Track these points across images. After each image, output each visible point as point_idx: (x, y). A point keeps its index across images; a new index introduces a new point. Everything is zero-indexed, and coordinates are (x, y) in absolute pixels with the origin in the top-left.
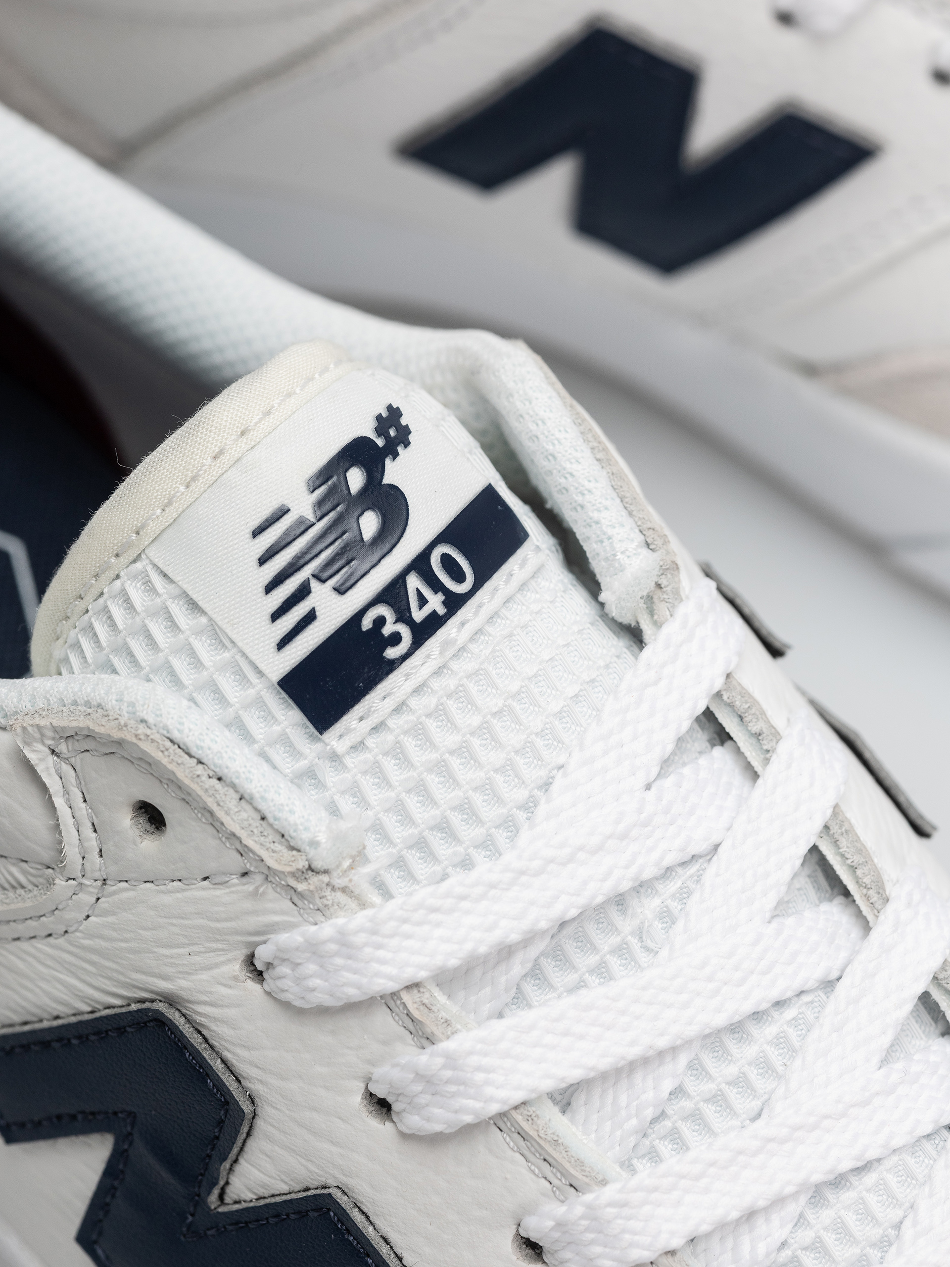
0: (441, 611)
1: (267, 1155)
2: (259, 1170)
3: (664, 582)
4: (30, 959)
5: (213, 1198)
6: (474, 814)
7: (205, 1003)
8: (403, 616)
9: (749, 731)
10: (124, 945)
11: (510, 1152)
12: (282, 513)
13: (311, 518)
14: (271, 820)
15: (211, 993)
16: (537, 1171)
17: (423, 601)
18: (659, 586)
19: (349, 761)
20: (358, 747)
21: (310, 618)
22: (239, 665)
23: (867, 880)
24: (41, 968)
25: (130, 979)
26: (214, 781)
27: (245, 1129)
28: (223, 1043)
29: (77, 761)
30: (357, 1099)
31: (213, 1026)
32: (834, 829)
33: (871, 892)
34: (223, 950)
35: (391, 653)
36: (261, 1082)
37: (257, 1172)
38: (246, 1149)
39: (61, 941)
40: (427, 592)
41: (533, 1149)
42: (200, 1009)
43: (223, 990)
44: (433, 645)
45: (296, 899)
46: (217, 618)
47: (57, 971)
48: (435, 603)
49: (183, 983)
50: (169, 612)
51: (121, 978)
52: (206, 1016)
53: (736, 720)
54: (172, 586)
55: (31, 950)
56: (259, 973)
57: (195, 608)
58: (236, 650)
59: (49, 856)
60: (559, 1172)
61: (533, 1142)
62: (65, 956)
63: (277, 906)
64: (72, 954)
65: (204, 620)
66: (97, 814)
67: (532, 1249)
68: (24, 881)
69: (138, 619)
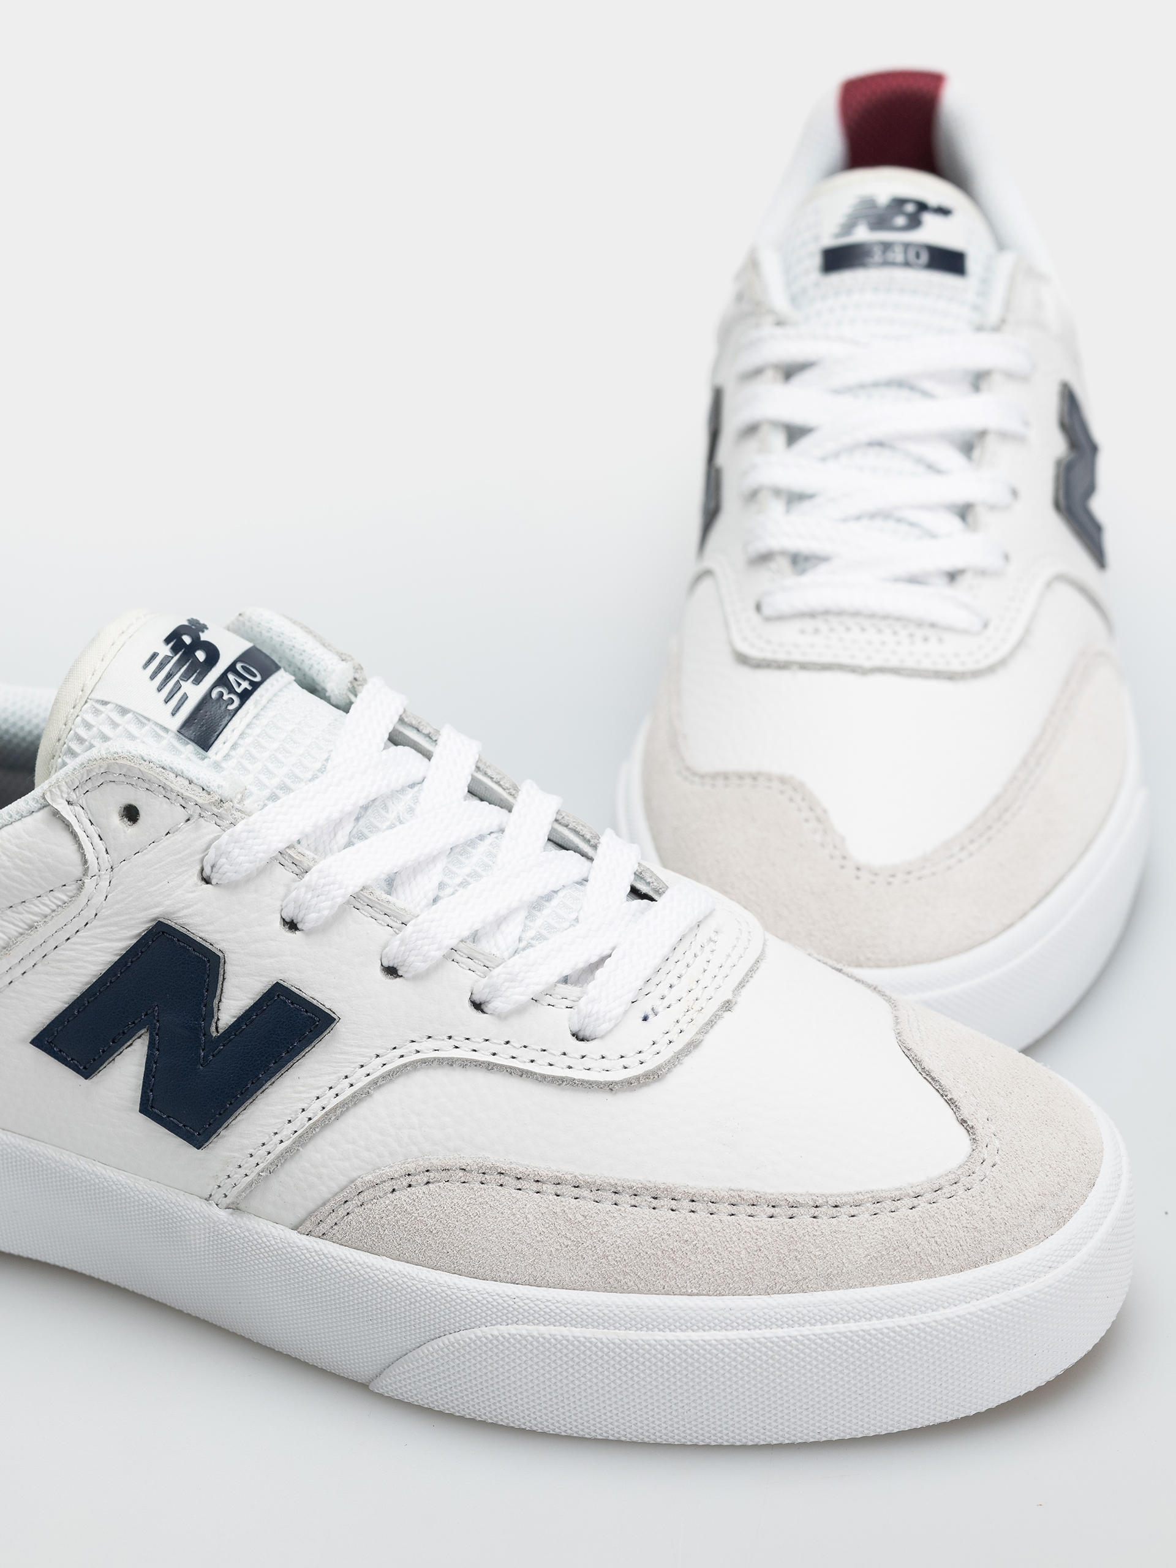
0: (249, 688)
1: (237, 987)
2: (234, 1000)
3: (357, 676)
4: (79, 947)
5: (213, 1029)
6: (297, 777)
7: (183, 908)
8: (231, 690)
9: (424, 734)
10: (131, 899)
11: (365, 918)
12: (154, 656)
13: (170, 654)
14: (195, 781)
15: (185, 900)
16: (383, 923)
17: (239, 685)
18: (355, 679)
19: (224, 764)
20: (227, 757)
21: (185, 697)
22: (155, 731)
23: (507, 785)
24: (86, 948)
25: (138, 919)
26: (161, 769)
27: (221, 978)
28: (198, 928)
30: (278, 923)
31: (190, 921)
32: (482, 766)
33: (511, 790)
34: (186, 871)
35: (231, 707)
36: (223, 940)
37: (234, 1002)
38: (224, 991)
39: (96, 923)
40: (240, 681)
41: (378, 911)
42: (180, 914)
43: (191, 895)
44: (250, 703)
45: (219, 822)
46: (137, 710)
47: (95, 944)
48: (245, 685)
49: (168, 902)
50: (111, 719)
51: (133, 922)
52: (185, 916)
53: (415, 731)
54: (109, 706)
55: (79, 940)
56: (207, 881)
57: (124, 711)
58: (151, 723)
59: (78, 871)
60: (395, 917)
61: (377, 905)
62: (99, 931)
63: (209, 829)
64: (102, 926)
65: (130, 715)
66: (100, 828)
67: (391, 971)
68: (65, 898)
69: (95, 729)
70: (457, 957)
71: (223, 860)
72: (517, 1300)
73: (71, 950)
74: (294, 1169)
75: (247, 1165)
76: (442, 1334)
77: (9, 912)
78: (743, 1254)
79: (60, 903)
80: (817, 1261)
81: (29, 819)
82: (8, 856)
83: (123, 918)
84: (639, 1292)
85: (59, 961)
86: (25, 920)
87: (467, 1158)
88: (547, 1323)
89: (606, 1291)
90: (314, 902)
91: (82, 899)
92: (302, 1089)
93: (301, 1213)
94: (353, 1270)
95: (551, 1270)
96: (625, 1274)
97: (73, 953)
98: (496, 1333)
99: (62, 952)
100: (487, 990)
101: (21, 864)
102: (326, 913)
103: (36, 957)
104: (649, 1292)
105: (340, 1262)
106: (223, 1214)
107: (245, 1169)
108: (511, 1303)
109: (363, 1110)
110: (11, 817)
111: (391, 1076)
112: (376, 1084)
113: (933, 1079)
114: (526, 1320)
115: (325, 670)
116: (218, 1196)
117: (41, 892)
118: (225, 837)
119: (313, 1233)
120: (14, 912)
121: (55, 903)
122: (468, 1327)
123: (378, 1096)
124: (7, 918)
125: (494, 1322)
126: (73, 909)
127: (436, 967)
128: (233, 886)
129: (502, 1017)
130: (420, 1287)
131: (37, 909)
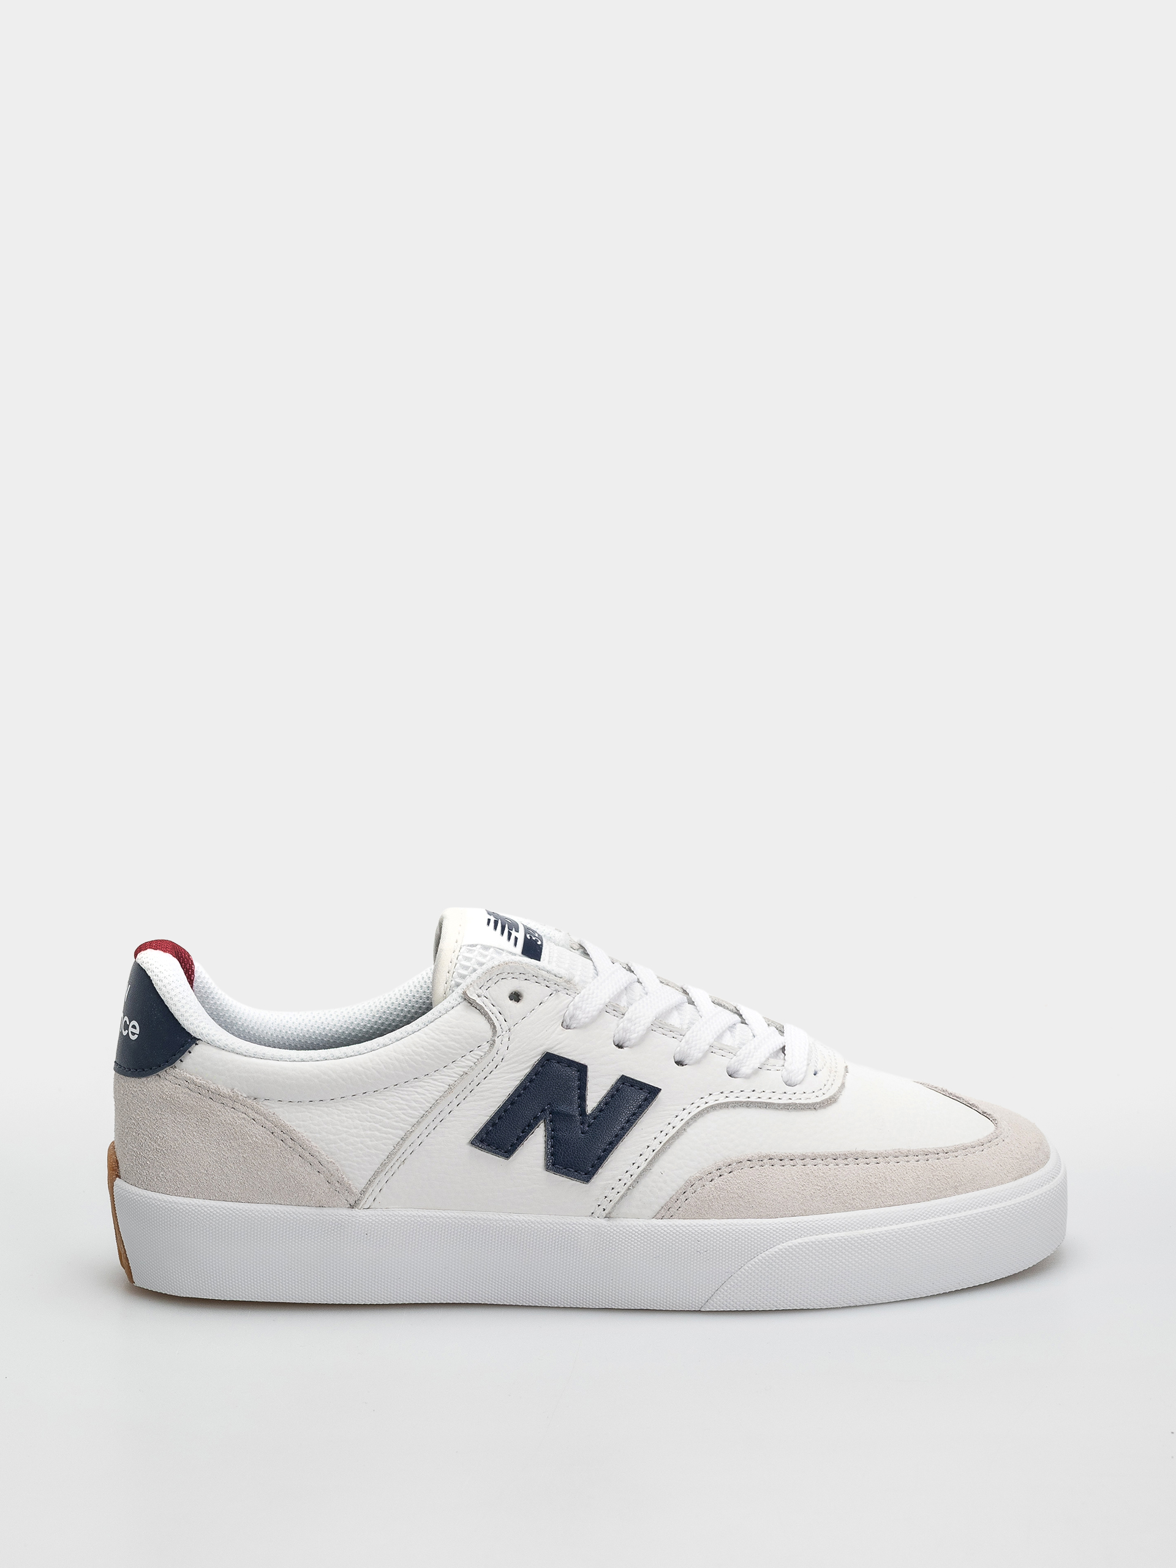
1: (595, 1084)
2: (595, 1092)
4: (493, 1080)
7: (557, 1044)
10: (524, 1044)
14: (551, 972)
15: (558, 1039)
21: (516, 939)
24: (498, 1081)
25: (530, 1056)
26: (532, 966)
27: (587, 1079)
28: (568, 1054)
29: (486, 993)
30: (612, 1045)
31: (562, 1051)
34: (554, 1024)
36: (584, 1058)
37: (595, 1094)
39: (502, 1065)
42: (555, 1048)
43: (561, 1036)
45: (570, 992)
47: (504, 1077)
49: (550, 1042)
51: (527, 1058)
52: (559, 1049)
54: (477, 946)
55: (493, 1076)
56: (568, 1027)
57: (486, 948)
58: (505, 952)
59: (489, 1034)
60: (677, 1031)
61: (666, 1027)
62: (505, 1068)
63: (563, 999)
64: (507, 1065)
65: (492, 949)
66: (500, 1007)
67: (679, 1063)
68: (482, 1054)
69: (474, 960)
70: (714, 1050)
71: (578, 1012)
72: (799, 1223)
73: (489, 1083)
74: (648, 1181)
75: (618, 1186)
76: (752, 1257)
77: (445, 1069)
78: (911, 1180)
79: (478, 1057)
80: (948, 1180)
81: (452, 1011)
82: (445, 1034)
83: (521, 1057)
84: (863, 1208)
85: (482, 1092)
86: (457, 1072)
87: (750, 1153)
88: (817, 1233)
89: (845, 1211)
90: (632, 1028)
91: (494, 1050)
92: (645, 1135)
93: (658, 1208)
94: (697, 1229)
95: (813, 1205)
96: (853, 1199)
97: (490, 1085)
98: (791, 1244)
99: (483, 1086)
100: (736, 1064)
101: (454, 1036)
102: (641, 1033)
103: (467, 1092)
104: (868, 1208)
105: (688, 1228)
106: (604, 1222)
107: (618, 1188)
108: (796, 1225)
109: (683, 1139)
110: (440, 1012)
111: (695, 1118)
112: (688, 1123)
113: (957, 1097)
114: (805, 1234)
115: (554, 937)
116: (599, 1211)
117: (464, 1053)
118: (577, 999)
119: (665, 1217)
120: (448, 1069)
121: (476, 1059)
122: (772, 1246)
123: (690, 1130)
124: (444, 1073)
125: (787, 1239)
126: (489, 1058)
127: (705, 1056)
128: (584, 1026)
129: (747, 1077)
130: (741, 1228)
131: (464, 1064)
